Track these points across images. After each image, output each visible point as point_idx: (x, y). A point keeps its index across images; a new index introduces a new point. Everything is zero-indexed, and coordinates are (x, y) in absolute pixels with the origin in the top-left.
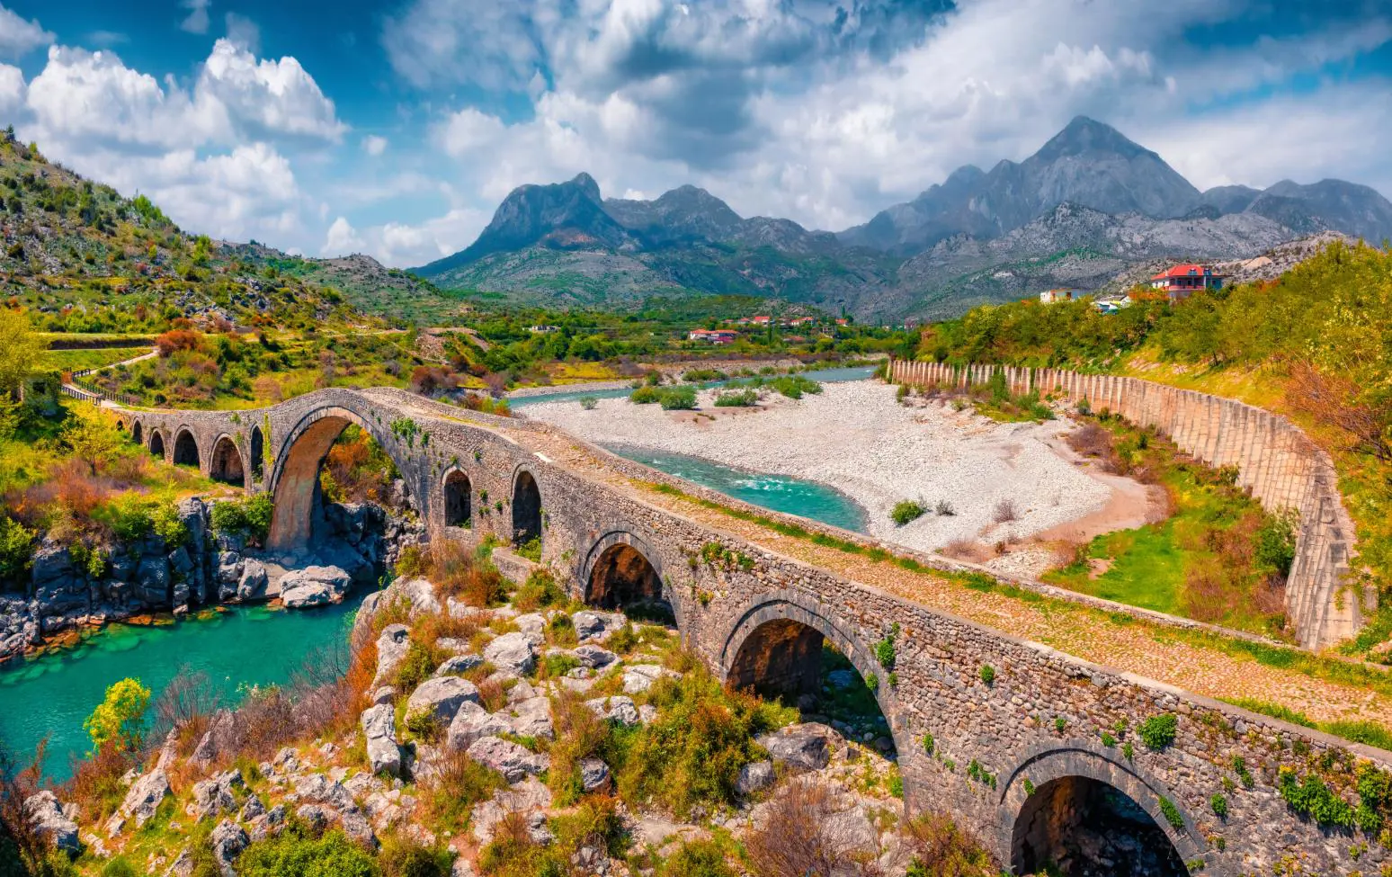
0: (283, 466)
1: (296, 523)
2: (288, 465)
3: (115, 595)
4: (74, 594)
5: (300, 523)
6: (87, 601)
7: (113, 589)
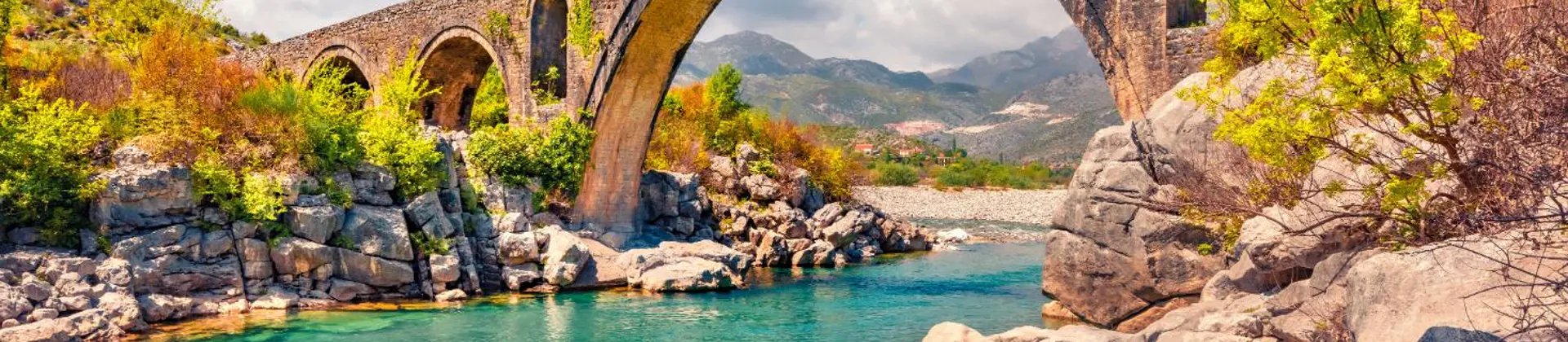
0: (622, 49)
1: (620, 177)
2: (631, 50)
3: (303, 267)
4: (205, 261)
5: (626, 178)
6: (237, 278)
7: (298, 254)
